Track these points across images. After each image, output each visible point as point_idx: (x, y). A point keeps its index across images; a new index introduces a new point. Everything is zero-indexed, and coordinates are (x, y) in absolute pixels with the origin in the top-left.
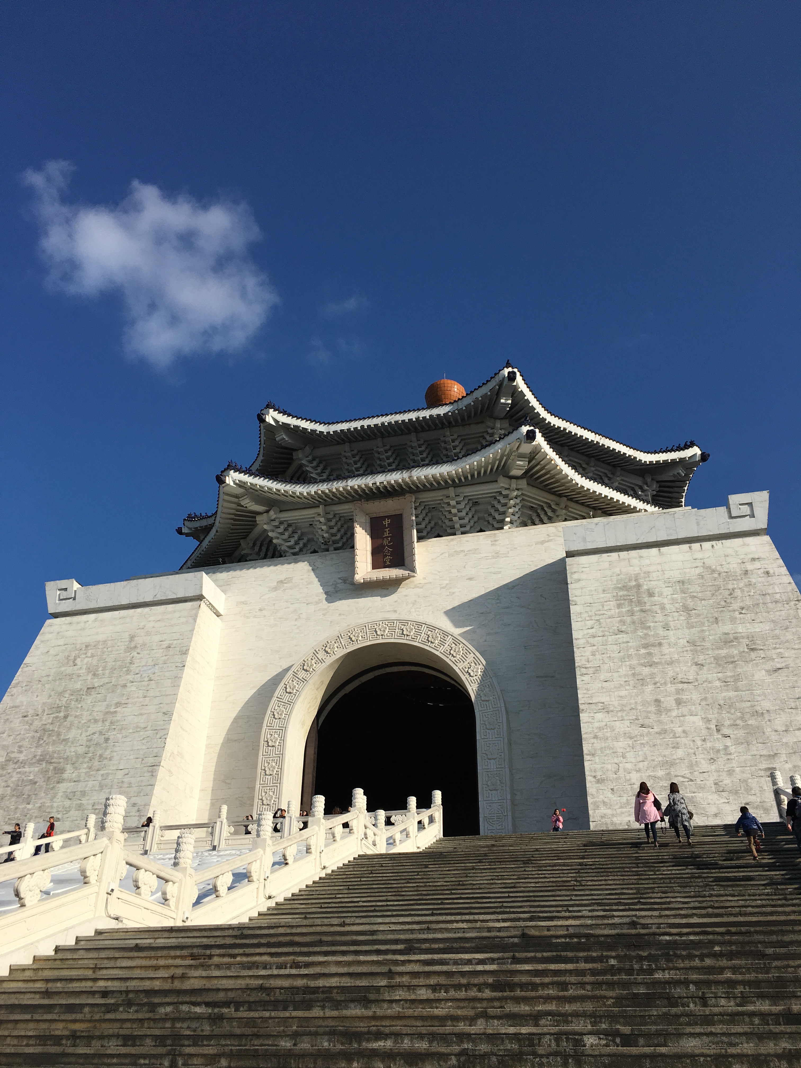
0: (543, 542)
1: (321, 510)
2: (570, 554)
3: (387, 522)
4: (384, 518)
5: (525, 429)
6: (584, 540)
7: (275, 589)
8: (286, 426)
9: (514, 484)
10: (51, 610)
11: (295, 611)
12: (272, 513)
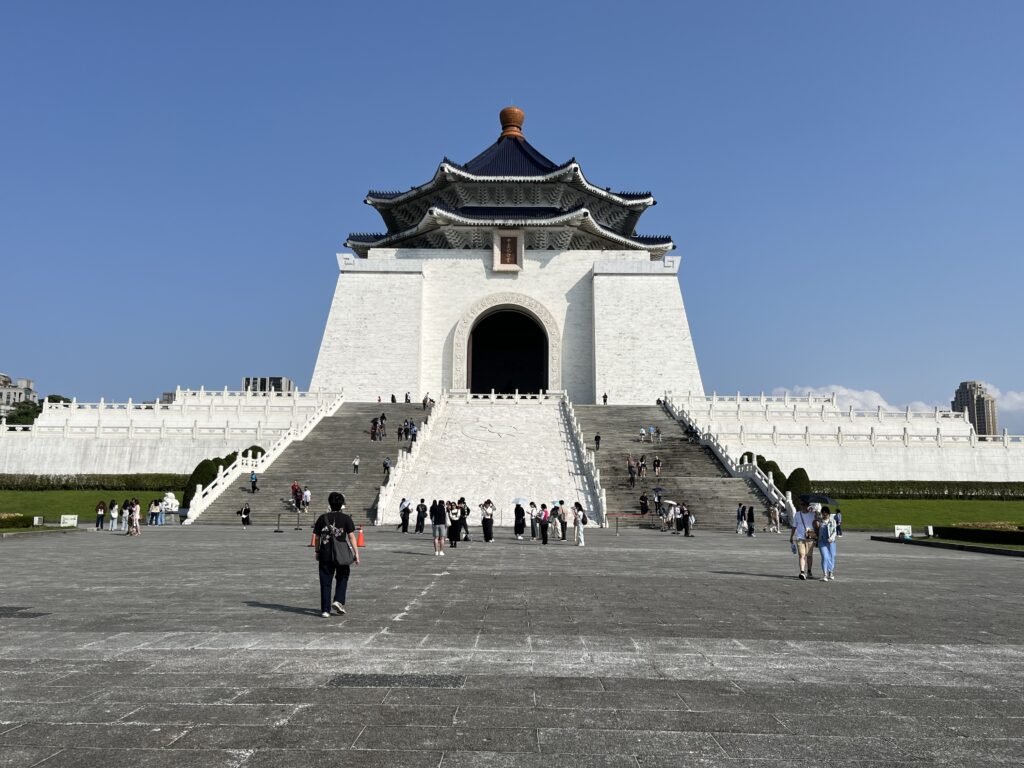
0: (580, 260)
1: (476, 228)
2: (596, 274)
3: (509, 240)
4: (507, 238)
5: (584, 210)
6: (603, 268)
7: (451, 267)
8: (454, 174)
9: (571, 229)
10: (341, 269)
11: (463, 280)
12: (450, 227)
